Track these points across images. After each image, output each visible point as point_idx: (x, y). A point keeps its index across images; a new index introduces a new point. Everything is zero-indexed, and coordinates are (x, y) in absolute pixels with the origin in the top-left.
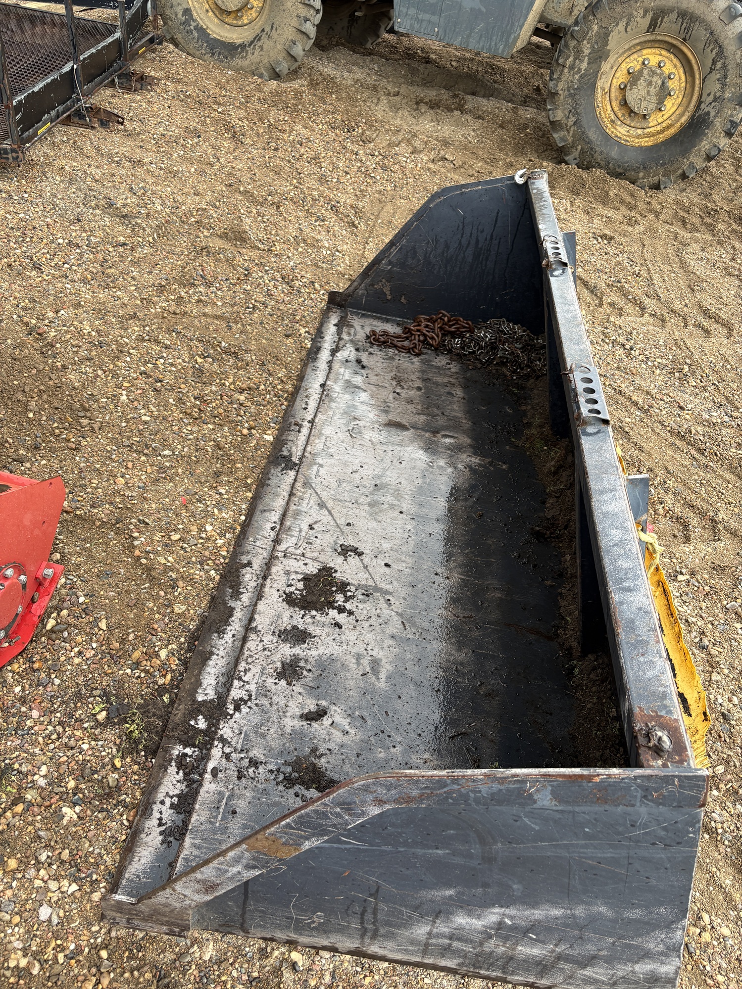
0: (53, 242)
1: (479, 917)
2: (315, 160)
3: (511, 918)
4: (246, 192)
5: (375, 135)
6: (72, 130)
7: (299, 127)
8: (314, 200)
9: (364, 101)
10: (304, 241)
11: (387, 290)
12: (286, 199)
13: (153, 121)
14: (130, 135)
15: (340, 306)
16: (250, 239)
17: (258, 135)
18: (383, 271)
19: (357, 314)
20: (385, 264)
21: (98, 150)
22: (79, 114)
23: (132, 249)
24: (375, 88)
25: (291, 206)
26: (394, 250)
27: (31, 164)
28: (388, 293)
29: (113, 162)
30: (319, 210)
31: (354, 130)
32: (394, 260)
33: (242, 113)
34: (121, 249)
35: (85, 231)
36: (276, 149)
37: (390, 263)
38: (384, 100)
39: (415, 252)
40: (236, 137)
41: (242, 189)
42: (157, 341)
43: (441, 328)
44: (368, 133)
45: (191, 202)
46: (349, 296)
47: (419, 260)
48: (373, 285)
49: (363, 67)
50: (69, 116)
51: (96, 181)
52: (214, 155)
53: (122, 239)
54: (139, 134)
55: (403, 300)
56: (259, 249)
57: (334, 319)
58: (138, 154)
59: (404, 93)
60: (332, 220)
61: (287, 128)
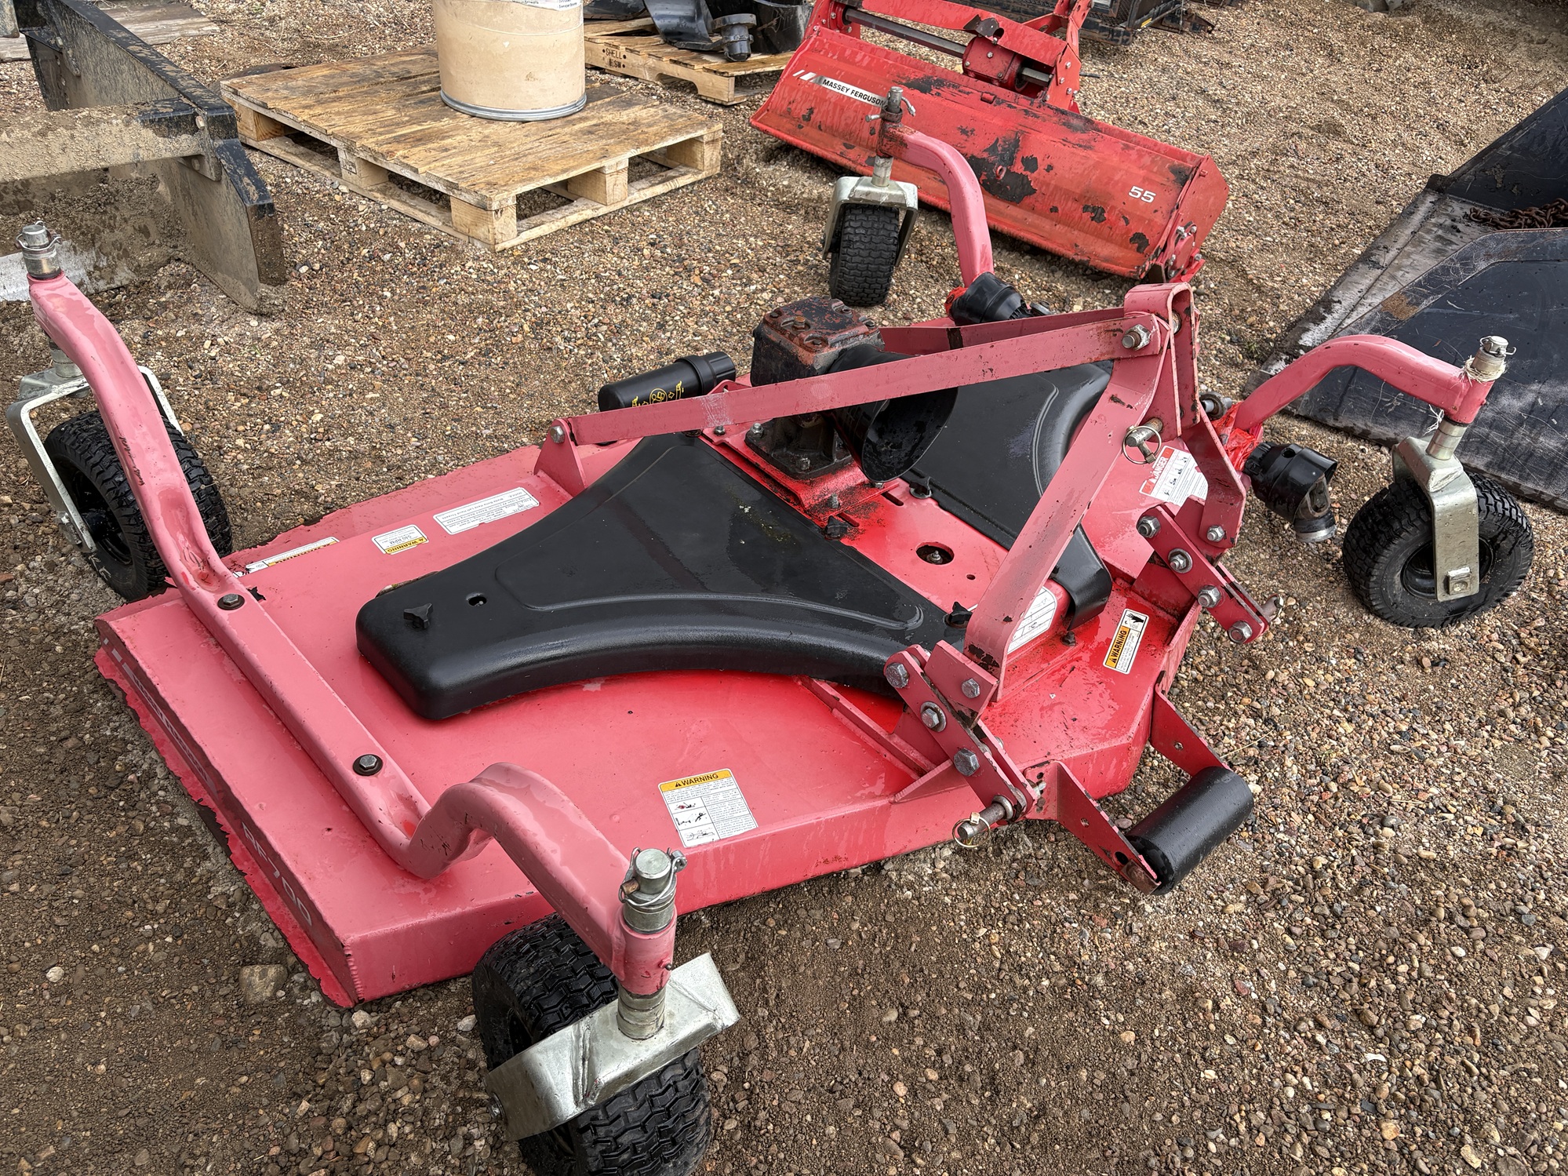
0: (1152, 110)
1: (1520, 396)
2: (1425, 85)
3: (1544, 396)
4: (1340, 101)
5: (1504, 75)
6: (1161, 33)
7: (1408, 55)
8: (1419, 116)
9: (1494, 45)
10: (1403, 144)
11: (1499, 177)
12: (1385, 112)
13: (1241, 34)
14: (1219, 42)
15: (1439, 190)
16: (1344, 133)
17: (1358, 56)
18: (1501, 156)
19: (1457, 200)
20: (1506, 149)
21: (1186, 51)
22: (1173, 18)
23: (1222, 126)
24: (1512, 33)
25: (1389, 120)
26: (1519, 135)
27: (1126, 54)
28: (1499, 181)
29: (1201, 62)
30: (1422, 126)
31: (1476, 67)
32: (1516, 145)
33: (1342, 36)
34: (1212, 125)
35: (1180, 108)
36: (1378, 70)
37: (1511, 148)
38: (1523, 47)
39: (1544, 138)
40: (1333, 55)
41: (1336, 98)
42: (1254, 181)
43: (1553, 216)
44: (1494, 72)
45: (1278, 101)
46: (1454, 180)
47: (1546, 147)
48: (1484, 171)
49: (1500, 11)
50: (1162, 19)
51: (1188, 73)
52: (1307, 68)
53: (1214, 117)
54: (1228, 42)
55: (1515, 190)
56: (1352, 143)
57: (1431, 198)
58: (1226, 58)
59: (1555, 42)
60: (1436, 136)
61: (1394, 55)
